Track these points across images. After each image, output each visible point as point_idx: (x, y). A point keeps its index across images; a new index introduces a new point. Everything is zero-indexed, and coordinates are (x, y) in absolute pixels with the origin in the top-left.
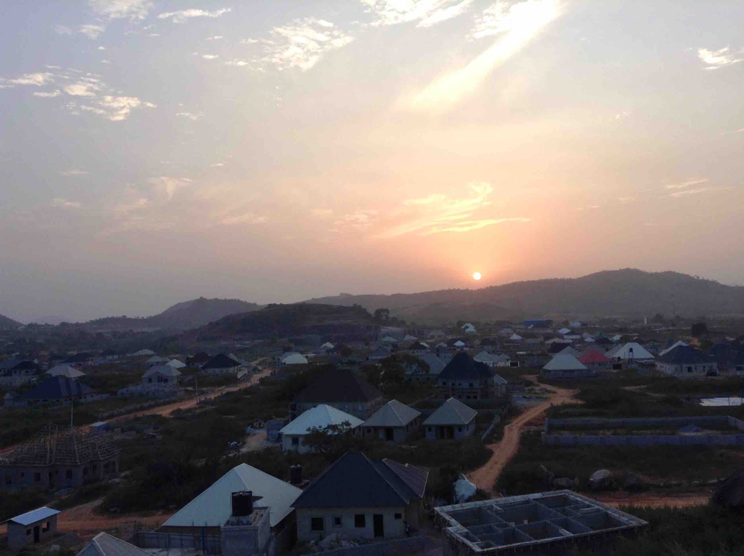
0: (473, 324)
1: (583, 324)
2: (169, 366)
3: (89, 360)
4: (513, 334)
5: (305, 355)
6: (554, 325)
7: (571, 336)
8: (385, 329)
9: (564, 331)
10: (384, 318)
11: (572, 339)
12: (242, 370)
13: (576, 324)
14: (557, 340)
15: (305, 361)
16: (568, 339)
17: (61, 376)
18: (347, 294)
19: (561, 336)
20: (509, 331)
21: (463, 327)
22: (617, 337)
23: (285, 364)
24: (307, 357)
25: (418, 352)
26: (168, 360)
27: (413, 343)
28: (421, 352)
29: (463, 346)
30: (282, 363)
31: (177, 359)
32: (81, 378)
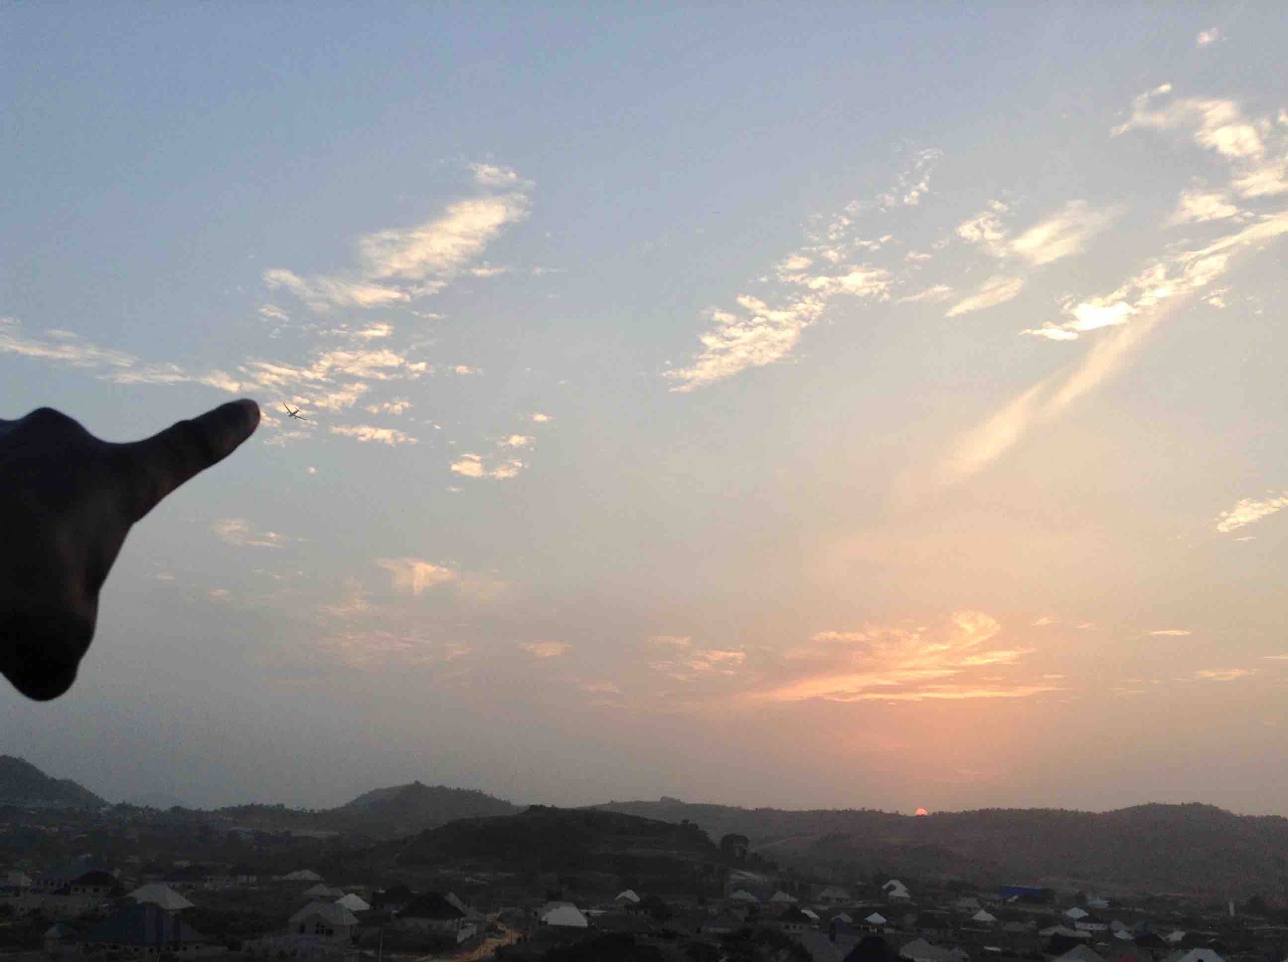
0: (903, 881)
1: (1113, 903)
2: (341, 906)
3: (205, 881)
4: (979, 910)
5: (585, 911)
6: (1058, 901)
7: (1089, 925)
8: (737, 876)
9: (1076, 913)
10: (738, 853)
11: (1091, 932)
12: (466, 927)
13: (1100, 903)
14: (1061, 930)
15: (583, 922)
16: (1084, 931)
17: (152, 904)
18: (672, 800)
19: (1070, 923)
20: (971, 902)
21: (885, 887)
22: (1177, 936)
23: (546, 923)
24: (587, 915)
25: (795, 927)
26: (342, 894)
27: (787, 907)
28: (801, 928)
29: (882, 925)
30: (540, 922)
31: (357, 894)
32: (185, 911)
